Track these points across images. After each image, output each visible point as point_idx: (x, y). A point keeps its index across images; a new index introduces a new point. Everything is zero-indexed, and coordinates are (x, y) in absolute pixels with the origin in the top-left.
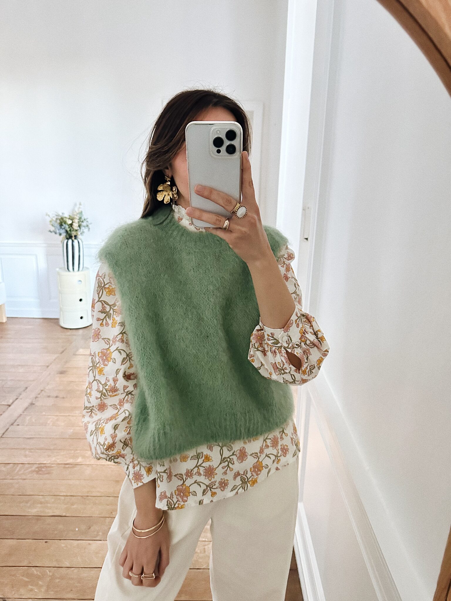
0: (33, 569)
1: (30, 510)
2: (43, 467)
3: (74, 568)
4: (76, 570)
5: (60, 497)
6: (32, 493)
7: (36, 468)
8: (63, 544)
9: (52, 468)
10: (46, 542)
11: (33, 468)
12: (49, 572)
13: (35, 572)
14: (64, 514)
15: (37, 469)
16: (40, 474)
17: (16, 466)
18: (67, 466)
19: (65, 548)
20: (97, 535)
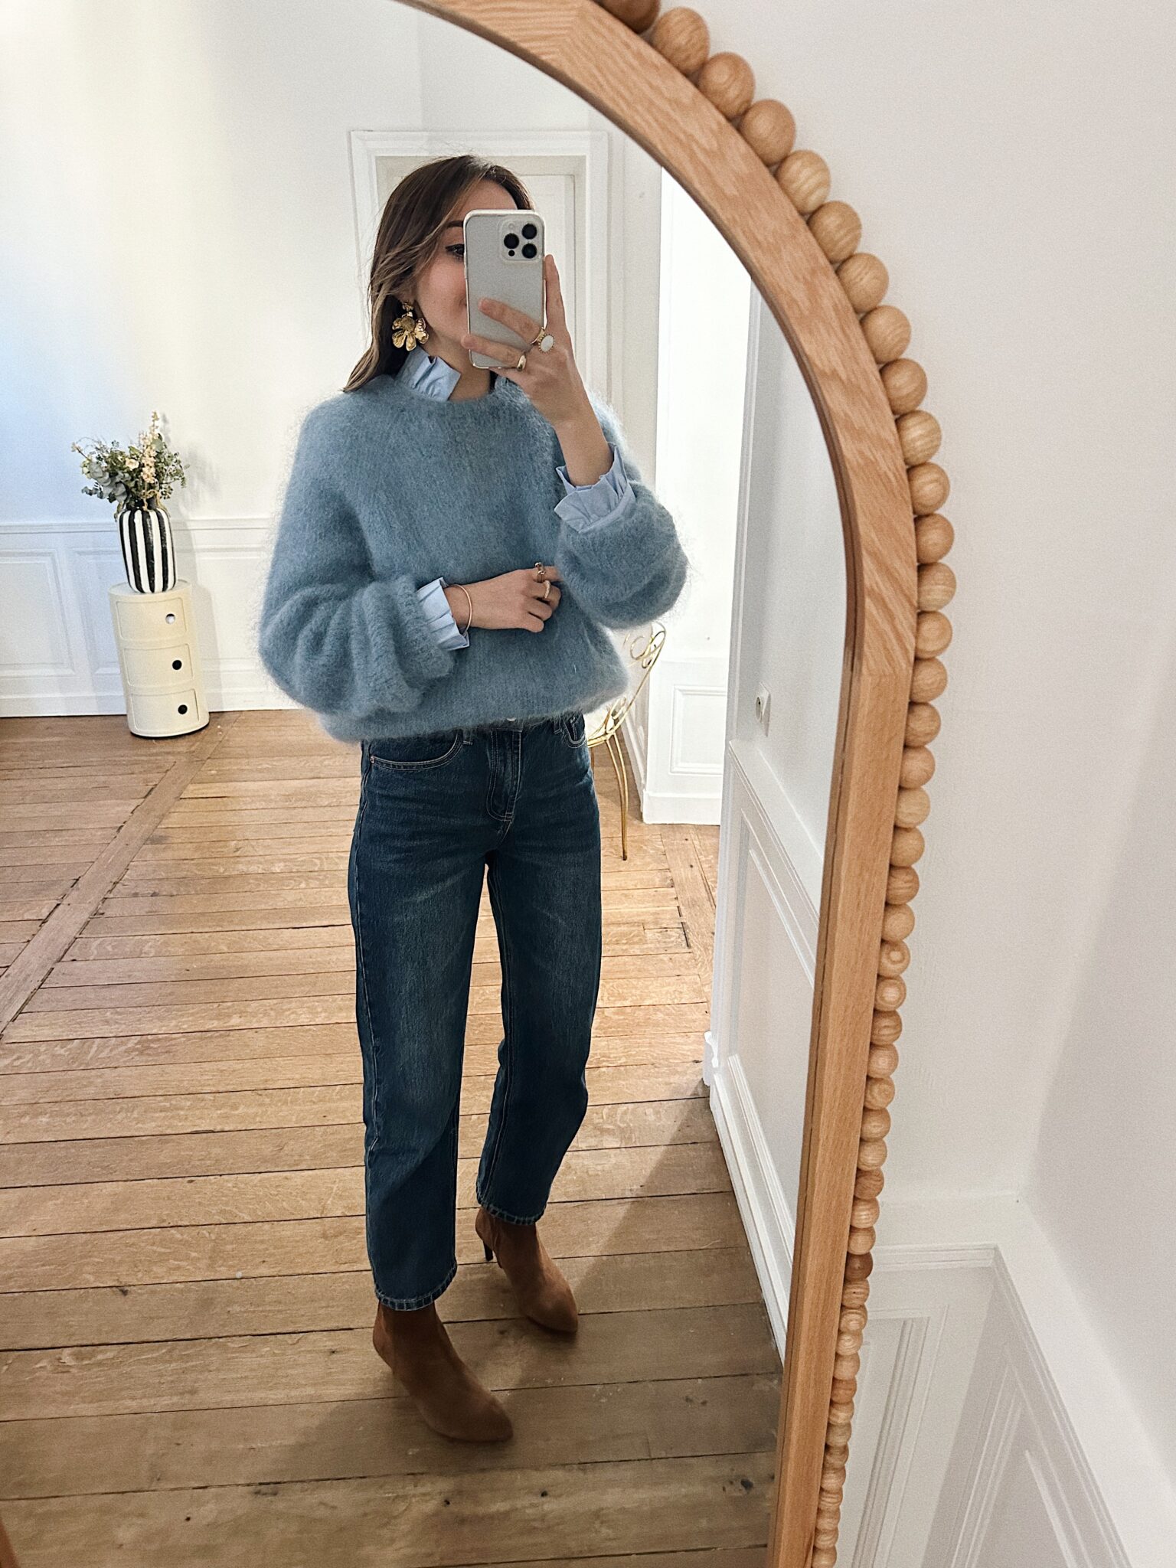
0: (173, 1231)
1: (140, 1125)
2: (152, 1041)
3: (260, 1224)
4: (267, 1226)
5: (206, 1095)
6: (137, 1093)
7: (136, 1044)
8: (229, 1182)
9: (173, 1042)
10: (191, 1181)
11: (129, 1045)
12: (210, 1233)
13: (179, 1236)
14: (219, 1128)
15: (138, 1046)
16: (149, 1055)
17: (89, 1042)
18: (209, 1034)
19: (235, 1189)
20: (301, 1161)
